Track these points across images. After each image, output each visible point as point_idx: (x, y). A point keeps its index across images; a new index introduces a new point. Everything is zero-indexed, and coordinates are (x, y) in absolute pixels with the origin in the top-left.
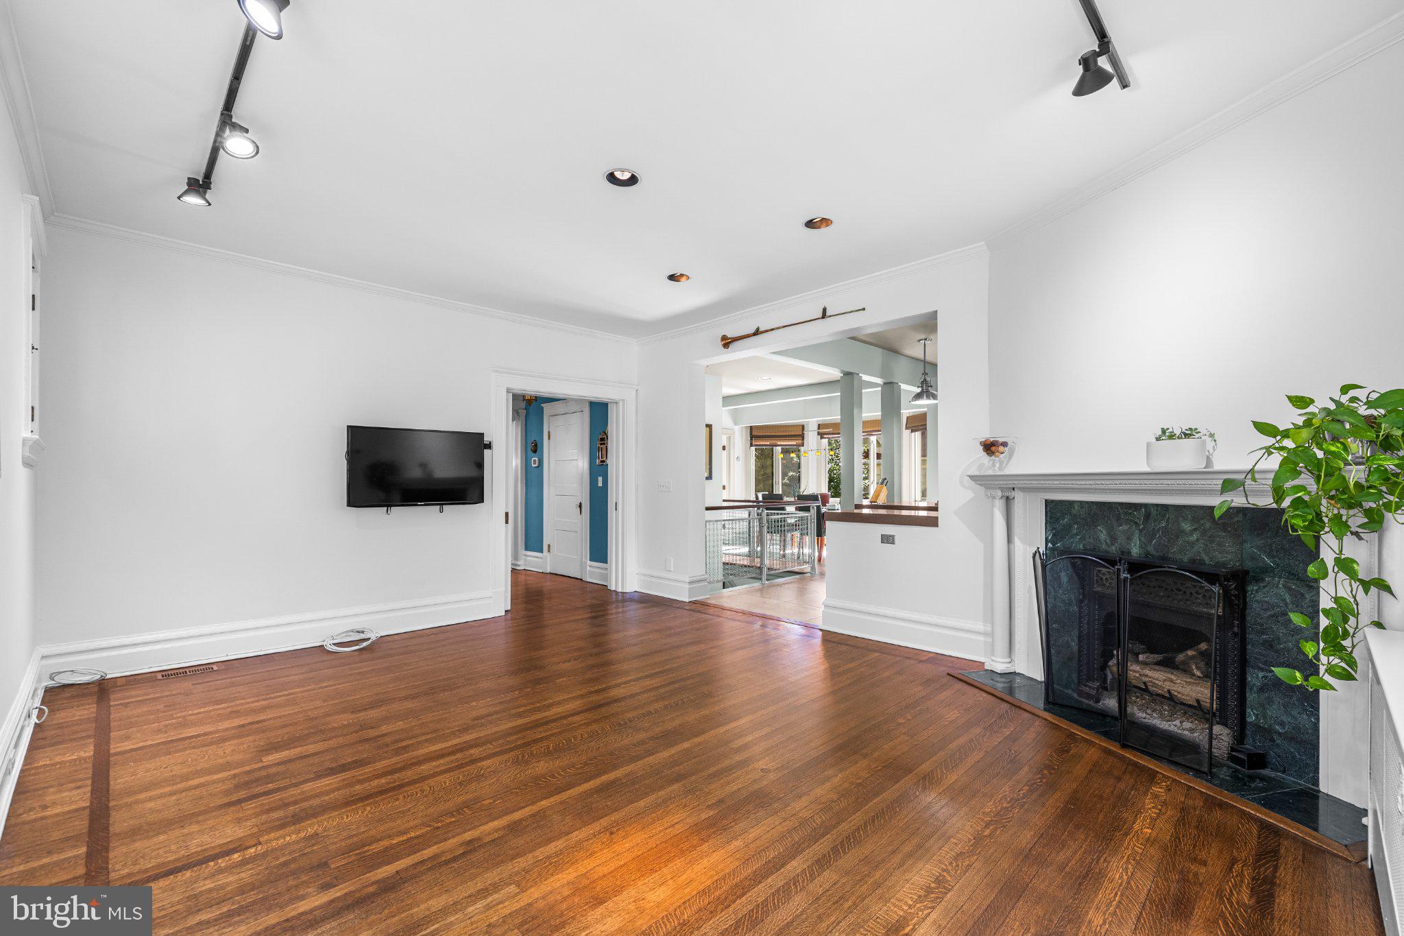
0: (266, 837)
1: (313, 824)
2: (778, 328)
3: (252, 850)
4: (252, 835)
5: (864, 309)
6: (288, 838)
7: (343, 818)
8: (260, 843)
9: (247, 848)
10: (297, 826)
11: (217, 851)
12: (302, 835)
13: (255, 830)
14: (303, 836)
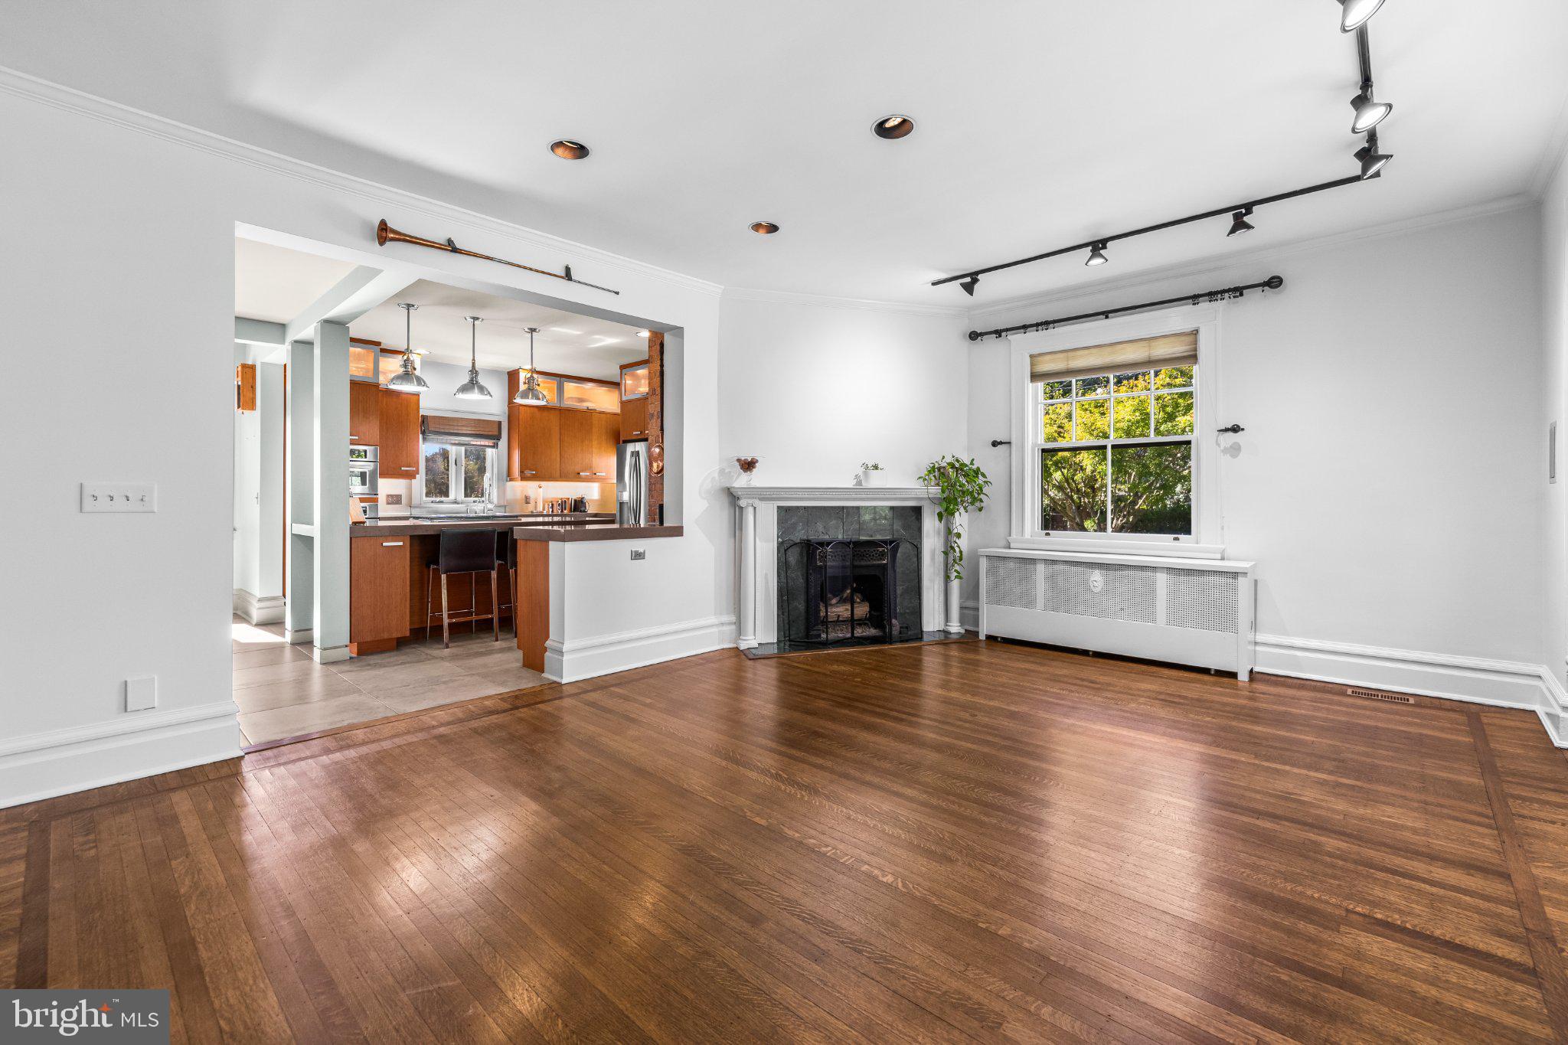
0: (1337, 912)
1: (1281, 890)
2: (500, 261)
3: (1359, 909)
4: (1351, 925)
5: (617, 293)
6: (1316, 895)
7: (1248, 876)
8: (1347, 910)
9: (1364, 915)
10: (1297, 899)
11: (1398, 935)
12: (1300, 889)
13: (1343, 928)
14: (1301, 887)
